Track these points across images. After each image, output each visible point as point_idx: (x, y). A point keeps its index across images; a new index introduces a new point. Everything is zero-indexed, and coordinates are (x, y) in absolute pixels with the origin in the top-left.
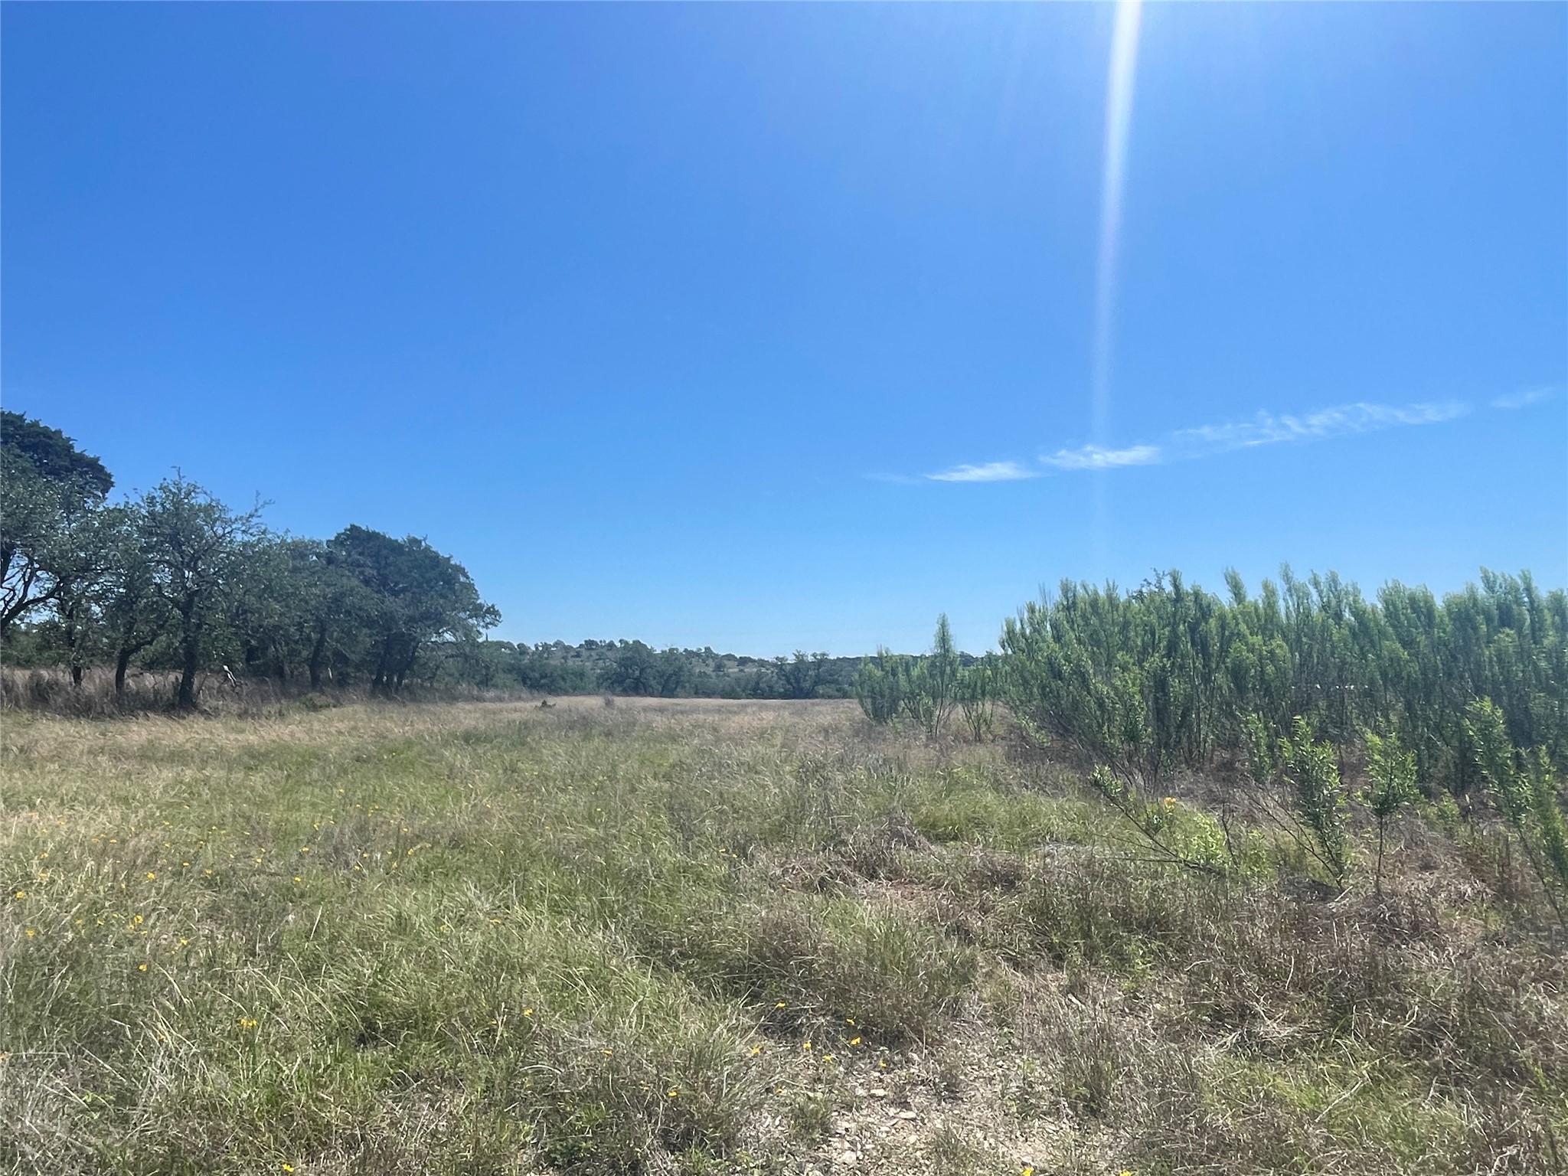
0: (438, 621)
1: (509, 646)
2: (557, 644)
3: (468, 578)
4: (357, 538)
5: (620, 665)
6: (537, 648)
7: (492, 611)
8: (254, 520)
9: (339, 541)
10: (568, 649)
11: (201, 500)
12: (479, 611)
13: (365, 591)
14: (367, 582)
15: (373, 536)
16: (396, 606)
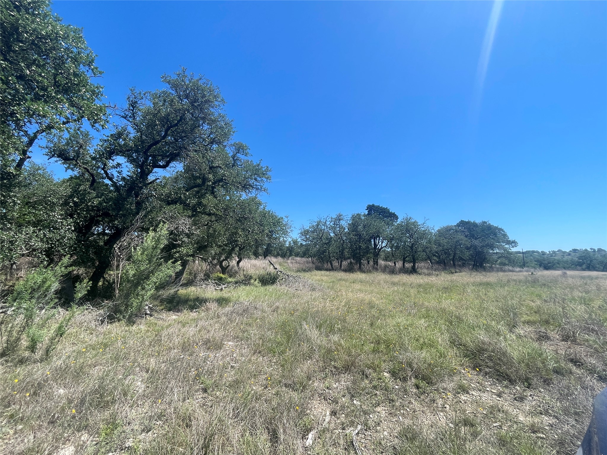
0: (492, 247)
1: (538, 252)
2: (559, 251)
3: (504, 232)
4: (463, 224)
5: (579, 259)
6: (550, 253)
7: (514, 242)
8: (425, 224)
9: (458, 225)
10: (565, 252)
11: (413, 221)
12: (509, 242)
13: (466, 239)
14: (466, 236)
15: (468, 223)
16: (476, 242)
